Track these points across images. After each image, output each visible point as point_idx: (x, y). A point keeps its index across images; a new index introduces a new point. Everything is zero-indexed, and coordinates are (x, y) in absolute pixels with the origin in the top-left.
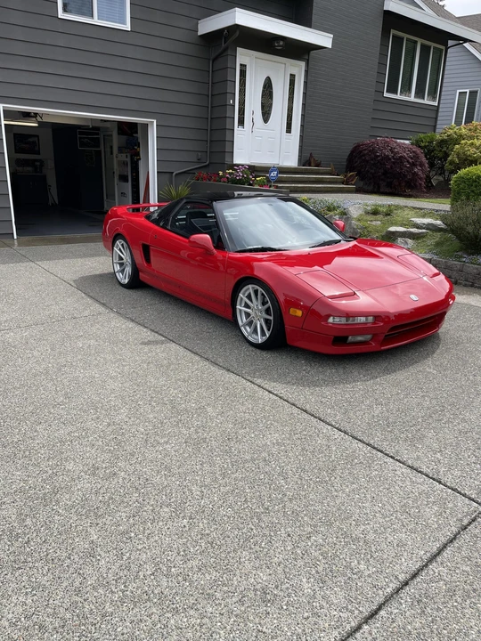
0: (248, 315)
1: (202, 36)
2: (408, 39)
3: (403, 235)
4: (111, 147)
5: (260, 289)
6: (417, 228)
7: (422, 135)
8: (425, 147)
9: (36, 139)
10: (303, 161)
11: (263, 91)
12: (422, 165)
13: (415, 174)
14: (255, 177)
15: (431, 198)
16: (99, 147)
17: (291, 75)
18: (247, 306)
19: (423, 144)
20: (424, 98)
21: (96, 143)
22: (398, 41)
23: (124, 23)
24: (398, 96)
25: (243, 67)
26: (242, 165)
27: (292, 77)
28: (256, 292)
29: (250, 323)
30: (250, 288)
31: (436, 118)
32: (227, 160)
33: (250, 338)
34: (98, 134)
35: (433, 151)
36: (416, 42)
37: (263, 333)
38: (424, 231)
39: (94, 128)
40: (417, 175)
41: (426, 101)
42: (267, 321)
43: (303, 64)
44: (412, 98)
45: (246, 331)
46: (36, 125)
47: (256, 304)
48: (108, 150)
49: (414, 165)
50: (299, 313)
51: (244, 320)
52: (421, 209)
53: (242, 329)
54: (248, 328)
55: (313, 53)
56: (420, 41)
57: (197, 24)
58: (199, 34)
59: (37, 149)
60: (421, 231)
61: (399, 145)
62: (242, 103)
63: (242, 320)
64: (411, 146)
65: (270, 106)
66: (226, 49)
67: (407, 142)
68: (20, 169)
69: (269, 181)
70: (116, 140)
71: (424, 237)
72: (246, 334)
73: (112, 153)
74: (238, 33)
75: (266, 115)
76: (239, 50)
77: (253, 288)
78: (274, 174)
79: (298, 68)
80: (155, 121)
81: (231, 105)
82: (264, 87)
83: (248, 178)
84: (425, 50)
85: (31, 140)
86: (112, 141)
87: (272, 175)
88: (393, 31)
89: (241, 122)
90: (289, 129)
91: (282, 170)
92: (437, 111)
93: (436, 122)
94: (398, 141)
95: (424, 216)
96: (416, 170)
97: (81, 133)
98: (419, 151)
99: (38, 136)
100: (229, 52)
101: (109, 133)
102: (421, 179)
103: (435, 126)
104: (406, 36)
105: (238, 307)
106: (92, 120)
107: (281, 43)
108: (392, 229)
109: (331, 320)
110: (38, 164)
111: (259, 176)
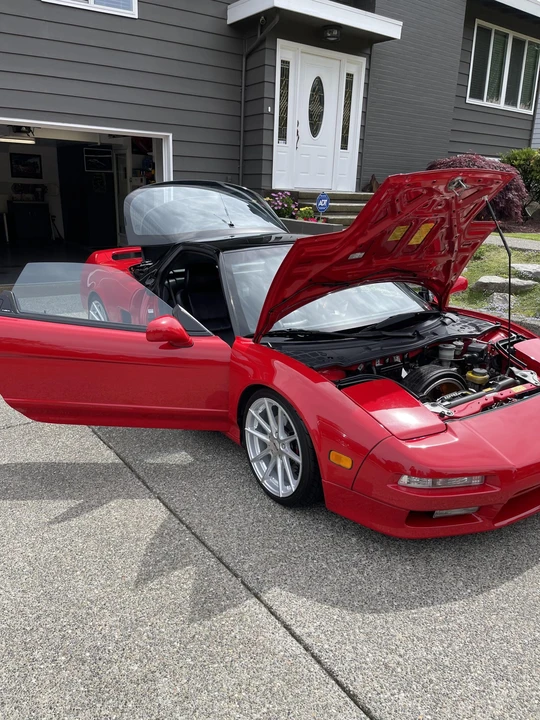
0: (263, 445)
1: (231, 25)
2: (497, 32)
3: (499, 288)
4: (125, 169)
5: (281, 409)
6: (521, 278)
7: (516, 151)
8: (520, 166)
9: (37, 160)
10: (362, 186)
11: (312, 96)
12: (518, 189)
13: (509, 201)
14: (299, 207)
15: (530, 232)
16: (111, 169)
17: (348, 74)
18: (261, 429)
19: (516, 163)
20: (516, 106)
21: (108, 163)
22: (484, 33)
23: (130, 8)
24: (485, 103)
25: (285, 64)
26: (283, 192)
27: (350, 77)
28: (275, 410)
29: (267, 459)
30: (265, 403)
31: (532, 131)
32: (264, 185)
33: (266, 484)
34: (109, 153)
35: (530, 172)
36: (506, 36)
37: (286, 482)
38: (530, 282)
39: (103, 146)
40: (513, 202)
41: (519, 109)
42: (292, 462)
43: (363, 61)
44: (501, 105)
45: (261, 469)
46: (33, 142)
47: (276, 429)
48: (122, 172)
49: (507, 189)
50: (346, 462)
51: (258, 451)
52: (524, 250)
53: (255, 465)
54: (263, 465)
55: (377, 46)
56: (512, 34)
57: (227, 9)
58: (229, 22)
59: (38, 172)
60: (526, 282)
61: (487, 163)
62: (284, 111)
63: (254, 451)
64: (503, 165)
65: (320, 116)
66: (263, 41)
67: (496, 160)
68: (18, 196)
69: (316, 212)
70: (130, 161)
71: (530, 291)
72: (260, 476)
73: (126, 177)
74: (277, 19)
75: (315, 127)
76: (280, 42)
77: (269, 403)
78: (323, 203)
79: (357, 65)
80: (171, 135)
81: (269, 113)
82: (313, 90)
83: (289, 208)
84: (518, 45)
85: (31, 161)
86: (124, 161)
87: (321, 204)
88: (478, 22)
89: (283, 136)
90: (344, 144)
91: (334, 198)
92: (533, 121)
93: (531, 135)
94: (487, 159)
95: (528, 261)
96: (511, 196)
97: (88, 152)
98: (514, 171)
99: (39, 156)
100: (267, 45)
101: (122, 152)
102: (517, 207)
103: (530, 140)
104: (494, 27)
105: (248, 429)
106: (101, 135)
107: (335, 32)
108: (485, 279)
109: (404, 479)
110: (39, 189)
111: (304, 206)
